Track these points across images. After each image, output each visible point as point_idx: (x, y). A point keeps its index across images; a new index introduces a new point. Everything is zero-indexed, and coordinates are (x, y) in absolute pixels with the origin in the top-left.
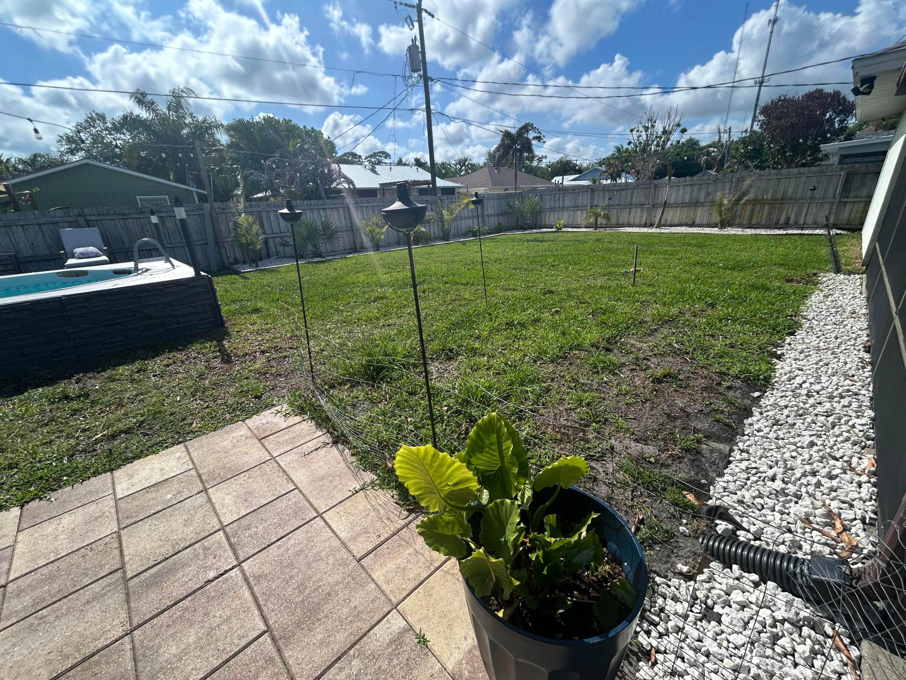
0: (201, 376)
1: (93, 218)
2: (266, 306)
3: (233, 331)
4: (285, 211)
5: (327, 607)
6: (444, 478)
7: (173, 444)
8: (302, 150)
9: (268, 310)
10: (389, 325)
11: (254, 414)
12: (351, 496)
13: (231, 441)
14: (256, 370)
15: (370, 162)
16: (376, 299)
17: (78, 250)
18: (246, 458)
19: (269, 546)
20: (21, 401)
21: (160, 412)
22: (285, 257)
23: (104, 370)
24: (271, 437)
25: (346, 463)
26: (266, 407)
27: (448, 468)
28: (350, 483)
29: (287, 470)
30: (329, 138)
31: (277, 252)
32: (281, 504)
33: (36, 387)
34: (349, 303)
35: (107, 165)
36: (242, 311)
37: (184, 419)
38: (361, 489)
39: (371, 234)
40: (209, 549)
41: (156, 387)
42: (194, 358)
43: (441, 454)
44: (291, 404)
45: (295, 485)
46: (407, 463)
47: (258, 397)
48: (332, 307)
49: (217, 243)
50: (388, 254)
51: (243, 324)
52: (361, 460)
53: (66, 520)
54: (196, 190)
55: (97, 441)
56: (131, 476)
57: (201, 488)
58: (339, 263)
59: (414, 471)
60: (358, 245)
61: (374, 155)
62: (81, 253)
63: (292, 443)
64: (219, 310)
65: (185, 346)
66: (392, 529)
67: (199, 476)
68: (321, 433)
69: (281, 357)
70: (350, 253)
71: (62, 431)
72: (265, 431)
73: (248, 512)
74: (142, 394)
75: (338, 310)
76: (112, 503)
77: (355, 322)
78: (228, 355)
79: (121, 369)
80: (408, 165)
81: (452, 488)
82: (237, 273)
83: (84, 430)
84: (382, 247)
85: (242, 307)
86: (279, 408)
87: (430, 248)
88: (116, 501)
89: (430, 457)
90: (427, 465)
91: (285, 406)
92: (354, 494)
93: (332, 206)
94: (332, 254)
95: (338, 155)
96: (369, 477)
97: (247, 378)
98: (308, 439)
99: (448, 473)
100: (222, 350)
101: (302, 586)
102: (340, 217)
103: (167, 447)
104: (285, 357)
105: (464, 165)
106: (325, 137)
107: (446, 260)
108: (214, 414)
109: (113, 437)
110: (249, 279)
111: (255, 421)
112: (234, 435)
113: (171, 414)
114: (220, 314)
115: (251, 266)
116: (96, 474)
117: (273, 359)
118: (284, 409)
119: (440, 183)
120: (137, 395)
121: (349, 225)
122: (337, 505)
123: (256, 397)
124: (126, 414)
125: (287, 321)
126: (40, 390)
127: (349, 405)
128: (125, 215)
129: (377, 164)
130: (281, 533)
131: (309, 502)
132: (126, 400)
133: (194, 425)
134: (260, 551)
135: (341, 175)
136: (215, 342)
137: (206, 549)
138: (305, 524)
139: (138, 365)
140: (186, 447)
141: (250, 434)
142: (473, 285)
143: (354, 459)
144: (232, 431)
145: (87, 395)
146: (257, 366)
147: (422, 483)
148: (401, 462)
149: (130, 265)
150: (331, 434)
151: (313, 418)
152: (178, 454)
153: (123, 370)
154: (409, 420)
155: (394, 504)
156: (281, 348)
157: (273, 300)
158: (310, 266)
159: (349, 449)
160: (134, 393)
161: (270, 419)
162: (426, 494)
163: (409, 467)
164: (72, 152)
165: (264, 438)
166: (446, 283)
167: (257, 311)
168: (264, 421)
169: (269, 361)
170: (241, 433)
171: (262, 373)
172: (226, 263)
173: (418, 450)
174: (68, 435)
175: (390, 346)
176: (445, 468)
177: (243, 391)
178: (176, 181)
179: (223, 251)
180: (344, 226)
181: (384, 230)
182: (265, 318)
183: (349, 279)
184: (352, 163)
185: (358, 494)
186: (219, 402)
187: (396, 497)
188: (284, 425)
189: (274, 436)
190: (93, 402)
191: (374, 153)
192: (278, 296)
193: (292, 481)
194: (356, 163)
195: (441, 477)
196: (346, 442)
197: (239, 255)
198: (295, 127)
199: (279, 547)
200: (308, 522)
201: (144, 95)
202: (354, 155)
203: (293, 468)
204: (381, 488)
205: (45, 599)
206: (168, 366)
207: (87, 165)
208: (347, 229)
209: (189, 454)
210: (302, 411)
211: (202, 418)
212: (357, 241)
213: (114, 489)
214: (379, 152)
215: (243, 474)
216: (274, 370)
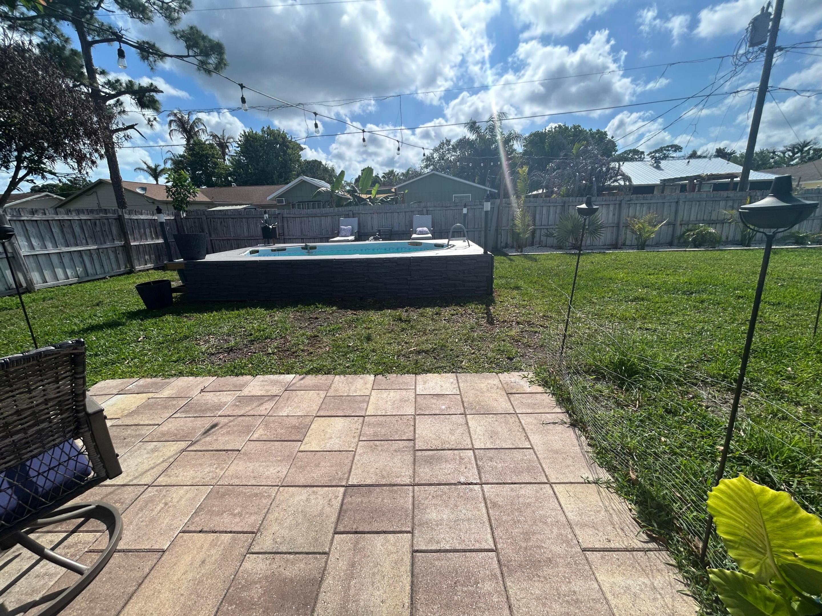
0: (472, 329)
1: (431, 209)
2: (526, 286)
3: (498, 300)
4: (584, 206)
5: (547, 571)
6: (792, 544)
7: (449, 372)
8: (585, 151)
9: (526, 289)
10: (647, 329)
11: (505, 371)
12: (582, 483)
13: (486, 386)
14: (511, 336)
15: (653, 157)
16: (636, 299)
17: (419, 229)
18: (495, 404)
19: (504, 484)
20: (381, 314)
21: (445, 346)
22: (546, 246)
23: (420, 308)
24: (517, 395)
25: (581, 449)
26: (515, 369)
27: (807, 535)
28: (582, 470)
29: (526, 429)
30: (612, 137)
31: (540, 242)
32: (518, 455)
33: (388, 309)
34: (603, 297)
35: (442, 174)
36: (507, 286)
37: (458, 357)
38: (594, 483)
39: (640, 231)
40: (463, 459)
41: (444, 327)
42: (469, 314)
43: (803, 513)
44: (537, 374)
45: (531, 445)
46: (730, 497)
47: (511, 359)
48: (585, 298)
49: (497, 230)
50: (655, 254)
51: (506, 297)
52: (598, 454)
53: (392, 393)
54: (490, 189)
55: (411, 352)
56: (425, 383)
57: (463, 412)
58: (597, 258)
59: (736, 510)
60: (620, 242)
61: (661, 150)
62: (420, 231)
63: (533, 408)
64: (492, 282)
65: (465, 304)
66: (626, 543)
67: (463, 402)
68: (559, 410)
69: (532, 331)
70: (609, 249)
71: (396, 339)
72: (512, 388)
73: (492, 447)
74: (437, 330)
75: (591, 302)
76: (414, 396)
77: (607, 318)
78: (492, 318)
79: (428, 310)
80: (705, 157)
81: (800, 563)
82: (506, 255)
83: (406, 343)
84: (648, 246)
85: (507, 283)
86: (526, 373)
87: (718, 253)
88: (416, 395)
89: (778, 507)
90: (767, 514)
91: (531, 375)
92: (585, 483)
93: (603, 203)
94: (590, 248)
95: (618, 153)
96: (605, 475)
97: (504, 341)
98: (547, 410)
99: (801, 541)
100: (488, 313)
101: (527, 535)
102: (608, 214)
103: (446, 372)
104: (536, 332)
105: (801, 151)
106: (609, 137)
107: (744, 269)
108: (477, 360)
109: (419, 352)
110: (514, 261)
111: (505, 377)
112: (489, 382)
113: (452, 350)
114: (492, 286)
115: (517, 251)
116: (408, 372)
117: (526, 331)
118: (530, 376)
119: (754, 176)
120: (434, 330)
121: (616, 222)
122: (567, 483)
123: (509, 358)
124: (426, 340)
125: (541, 303)
126: (389, 311)
127: (591, 396)
128: (446, 207)
129: (662, 159)
130: (515, 479)
131: (542, 466)
132: (428, 331)
133: (463, 363)
134: (497, 484)
135: (618, 172)
136: (484, 306)
137: (461, 458)
138: (535, 483)
139: (436, 309)
140: (457, 377)
141: (500, 386)
142: (789, 307)
143: (590, 449)
144: (487, 378)
145: (409, 321)
146: (513, 333)
147: (740, 529)
148: (722, 492)
149: (445, 241)
150: (570, 416)
151: (553, 394)
152: (452, 380)
153: (429, 311)
154: (663, 439)
155: (630, 518)
156: (533, 324)
157: (531, 282)
158: (568, 257)
159: (587, 438)
160: (433, 328)
161: (517, 380)
162: (740, 544)
163: (731, 502)
164: (427, 167)
165: (511, 394)
166: (739, 297)
167: (517, 288)
168: (513, 380)
169: (522, 332)
170: (495, 383)
171: (516, 341)
172: (499, 247)
173: (763, 491)
174: (398, 342)
175: (649, 352)
176: (799, 533)
177: (499, 350)
178: (479, 183)
179: (499, 236)
180: (610, 221)
181: (657, 229)
182: (522, 295)
183: (606, 274)
184: (632, 160)
185: (590, 485)
186: (482, 352)
187: (634, 512)
188: (528, 390)
189: (520, 395)
190: (412, 326)
191: (661, 148)
192: (536, 279)
193: (529, 441)
194: (636, 160)
195: (787, 539)
196: (584, 429)
197: (510, 241)
198: (582, 131)
199: (512, 490)
200: (538, 483)
201: (475, 123)
202: (635, 152)
203: (532, 430)
204: (616, 493)
205: (378, 436)
206: (453, 315)
207: (433, 174)
208: (613, 225)
209: (458, 383)
210: (545, 384)
211: (469, 361)
212: (620, 238)
213: (415, 386)
214: (668, 146)
215: (491, 415)
216: (525, 341)
